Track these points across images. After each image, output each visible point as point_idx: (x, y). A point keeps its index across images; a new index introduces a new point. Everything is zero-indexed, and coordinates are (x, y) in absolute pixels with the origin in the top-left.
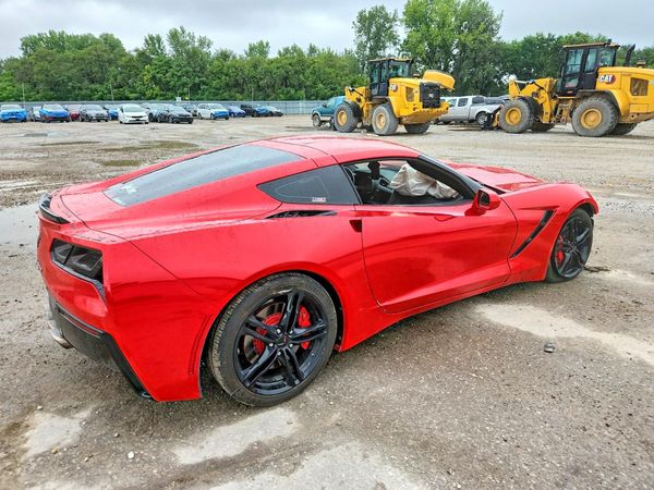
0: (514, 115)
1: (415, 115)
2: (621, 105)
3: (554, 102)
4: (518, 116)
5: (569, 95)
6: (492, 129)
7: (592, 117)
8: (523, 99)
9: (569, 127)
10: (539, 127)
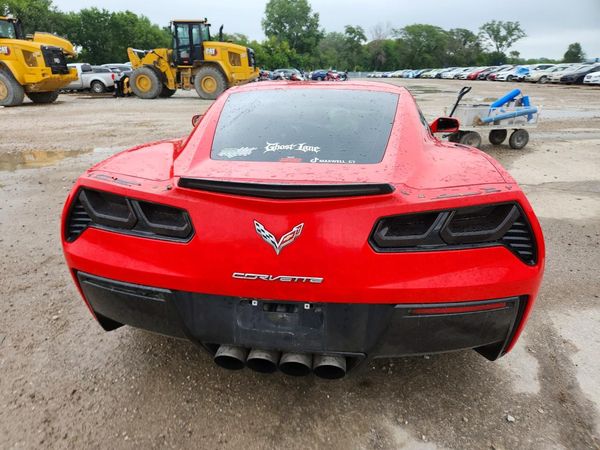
0: (144, 82)
1: (45, 82)
2: (227, 73)
3: (175, 70)
4: (148, 83)
5: (186, 64)
6: (123, 96)
7: (209, 83)
8: (149, 67)
9: (193, 93)
10: (166, 93)
